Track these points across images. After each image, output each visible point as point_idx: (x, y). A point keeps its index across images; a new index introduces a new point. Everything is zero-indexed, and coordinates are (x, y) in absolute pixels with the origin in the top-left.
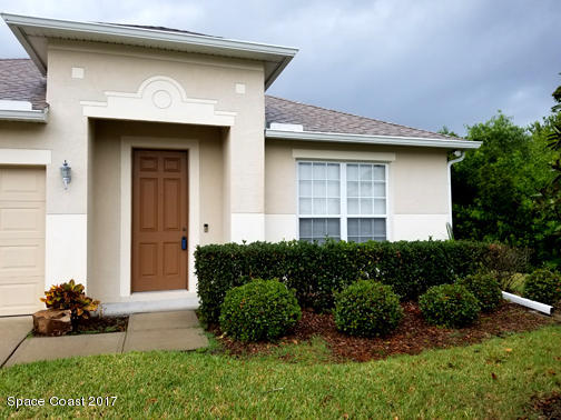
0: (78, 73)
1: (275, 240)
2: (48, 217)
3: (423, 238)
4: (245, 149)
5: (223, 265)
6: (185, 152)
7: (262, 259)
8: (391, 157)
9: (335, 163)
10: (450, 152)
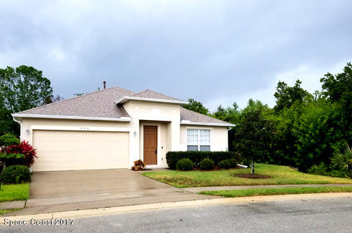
0: (137, 108)
4: (175, 126)
6: (156, 127)
8: (211, 128)
9: (197, 130)
10: (228, 127)
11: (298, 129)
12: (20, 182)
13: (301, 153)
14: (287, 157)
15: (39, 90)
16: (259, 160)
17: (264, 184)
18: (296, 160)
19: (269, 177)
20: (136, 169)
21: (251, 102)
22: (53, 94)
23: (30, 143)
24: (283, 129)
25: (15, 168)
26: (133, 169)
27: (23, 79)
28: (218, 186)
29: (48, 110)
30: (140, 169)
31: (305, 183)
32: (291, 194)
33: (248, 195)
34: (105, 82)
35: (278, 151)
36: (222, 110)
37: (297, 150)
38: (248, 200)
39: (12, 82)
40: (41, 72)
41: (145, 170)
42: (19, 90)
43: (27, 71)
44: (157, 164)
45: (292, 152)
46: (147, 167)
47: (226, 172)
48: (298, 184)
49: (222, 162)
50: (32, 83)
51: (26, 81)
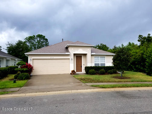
0: (72, 49)
1: (92, 66)
2: (70, 64)
3: (109, 66)
4: (89, 56)
5: (88, 69)
6: (81, 56)
7: (91, 68)
8: (106, 56)
9: (99, 57)
10: (113, 55)
11: (146, 55)
12: (25, 79)
13: (148, 66)
14: (142, 68)
15: (44, 43)
16: (129, 70)
17: (125, 82)
18: (146, 69)
19: (129, 78)
20: (72, 74)
21: (130, 43)
22: (49, 44)
23: (31, 64)
24: (139, 55)
25: (23, 74)
26: (71, 74)
27: (39, 40)
28: (102, 82)
29: (38, 51)
30: (73, 74)
31: (146, 81)
32: (135, 87)
33: (113, 87)
34: (63, 39)
35: (137, 66)
36: (116, 47)
37: (146, 65)
38: (112, 89)
39: (35, 41)
40: (45, 36)
41: (76, 74)
42: (37, 43)
43: (40, 36)
44: (82, 71)
45: (144, 66)
46: (77, 73)
47: (110, 75)
48: (141, 82)
49: (109, 71)
50: (42, 41)
51: (40, 40)
